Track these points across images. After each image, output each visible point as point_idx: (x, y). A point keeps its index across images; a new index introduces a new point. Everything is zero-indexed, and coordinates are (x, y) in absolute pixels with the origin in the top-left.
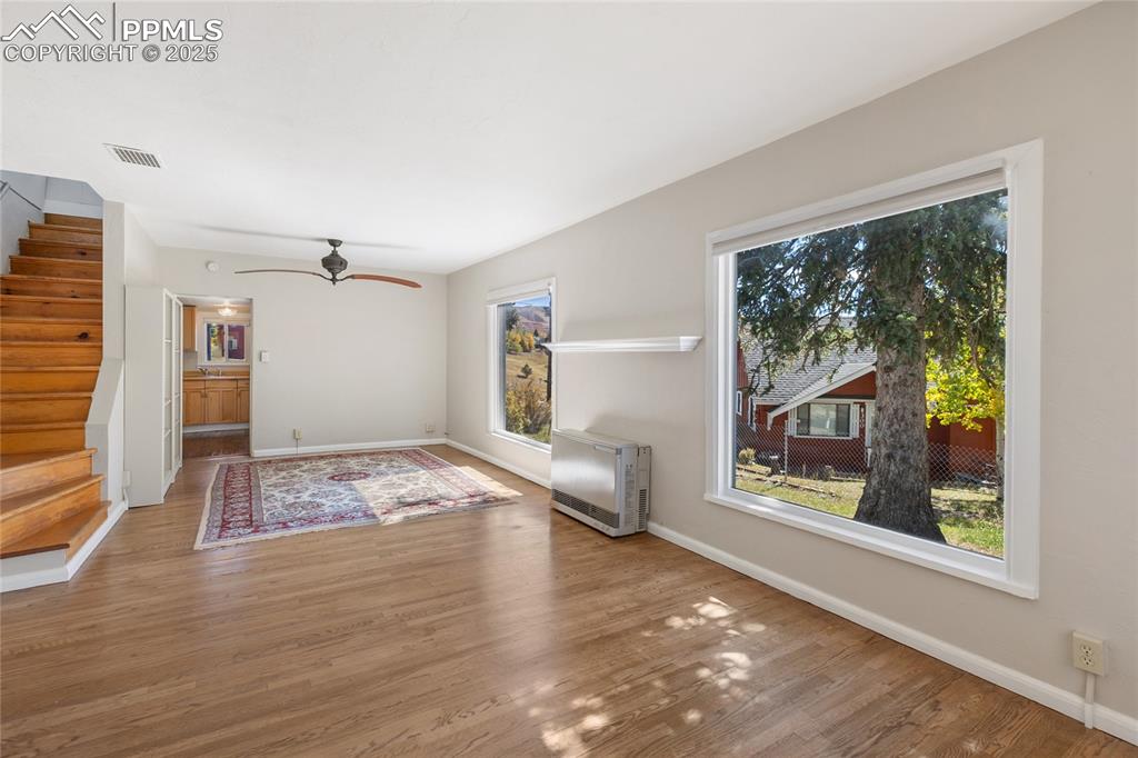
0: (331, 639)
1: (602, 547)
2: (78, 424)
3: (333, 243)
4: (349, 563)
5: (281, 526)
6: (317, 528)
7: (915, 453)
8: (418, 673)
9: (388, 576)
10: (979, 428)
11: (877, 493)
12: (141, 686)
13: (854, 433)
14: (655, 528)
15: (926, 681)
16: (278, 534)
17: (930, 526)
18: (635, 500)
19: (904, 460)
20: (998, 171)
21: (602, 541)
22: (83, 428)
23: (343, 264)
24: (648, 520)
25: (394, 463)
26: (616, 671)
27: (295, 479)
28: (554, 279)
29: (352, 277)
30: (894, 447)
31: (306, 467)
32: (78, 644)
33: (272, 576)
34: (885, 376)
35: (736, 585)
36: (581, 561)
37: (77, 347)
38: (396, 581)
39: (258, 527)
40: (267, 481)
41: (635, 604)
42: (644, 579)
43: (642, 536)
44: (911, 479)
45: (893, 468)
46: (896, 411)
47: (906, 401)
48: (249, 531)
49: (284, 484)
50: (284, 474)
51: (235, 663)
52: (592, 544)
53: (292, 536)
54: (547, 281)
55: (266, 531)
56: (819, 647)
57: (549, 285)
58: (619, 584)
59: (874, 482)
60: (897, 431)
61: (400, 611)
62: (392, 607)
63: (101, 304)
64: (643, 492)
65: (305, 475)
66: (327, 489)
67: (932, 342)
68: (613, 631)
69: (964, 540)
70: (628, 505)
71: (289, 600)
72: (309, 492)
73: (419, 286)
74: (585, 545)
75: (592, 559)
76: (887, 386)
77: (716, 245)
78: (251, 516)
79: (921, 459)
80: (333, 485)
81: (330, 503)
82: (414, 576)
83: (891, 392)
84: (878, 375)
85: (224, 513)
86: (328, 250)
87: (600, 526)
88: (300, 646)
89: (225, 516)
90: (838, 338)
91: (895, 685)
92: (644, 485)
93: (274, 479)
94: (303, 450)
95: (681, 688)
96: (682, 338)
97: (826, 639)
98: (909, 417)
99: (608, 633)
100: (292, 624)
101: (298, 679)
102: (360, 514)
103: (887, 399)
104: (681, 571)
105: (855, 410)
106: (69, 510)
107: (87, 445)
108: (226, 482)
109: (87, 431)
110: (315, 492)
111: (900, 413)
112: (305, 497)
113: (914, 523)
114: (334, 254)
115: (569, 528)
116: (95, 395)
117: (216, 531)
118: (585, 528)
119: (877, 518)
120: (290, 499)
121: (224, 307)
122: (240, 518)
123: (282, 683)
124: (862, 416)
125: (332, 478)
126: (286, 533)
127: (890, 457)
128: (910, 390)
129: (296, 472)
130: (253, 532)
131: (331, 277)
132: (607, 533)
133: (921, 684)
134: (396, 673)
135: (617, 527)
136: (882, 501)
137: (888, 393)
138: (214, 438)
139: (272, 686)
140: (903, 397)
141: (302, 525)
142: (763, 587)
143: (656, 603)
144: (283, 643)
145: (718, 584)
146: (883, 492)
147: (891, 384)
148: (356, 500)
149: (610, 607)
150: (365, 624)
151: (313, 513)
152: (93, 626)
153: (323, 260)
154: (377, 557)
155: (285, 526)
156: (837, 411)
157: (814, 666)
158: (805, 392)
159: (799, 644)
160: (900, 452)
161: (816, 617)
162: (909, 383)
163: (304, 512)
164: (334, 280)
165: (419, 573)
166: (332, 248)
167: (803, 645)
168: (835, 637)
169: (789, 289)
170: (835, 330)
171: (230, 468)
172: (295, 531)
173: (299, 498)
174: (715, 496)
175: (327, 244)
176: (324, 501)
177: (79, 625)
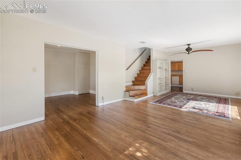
3: (188, 45)
23: (191, 49)
29: (193, 52)
39: (161, 103)
50: (181, 96)
73: (213, 51)
78: (163, 101)
94: (194, 93)
109: (145, 83)
114: (189, 47)
117: (155, 101)
125: (188, 99)
131: (188, 53)
153: (186, 49)
163: (171, 103)
166: (188, 46)
173: (175, 101)
175: (187, 45)
176: (178, 102)
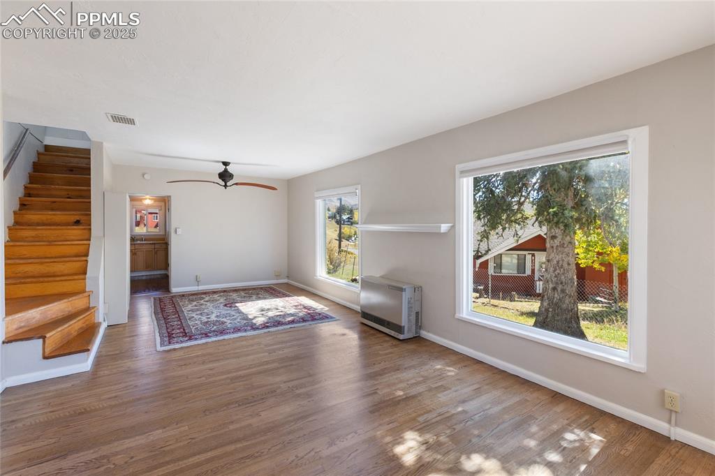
0: (255, 401)
1: (395, 346)
2: (82, 277)
3: (225, 164)
4: (252, 357)
5: (204, 335)
6: (226, 337)
7: (569, 286)
8: (310, 419)
9: (275, 365)
10: (603, 269)
11: (547, 310)
12: (157, 429)
13: (528, 272)
14: (425, 334)
15: (587, 417)
16: (204, 341)
17: (578, 330)
18: (413, 318)
19: (563, 291)
20: (625, 142)
21: (395, 342)
22: (85, 279)
23: (231, 176)
24: (420, 329)
25: (260, 296)
26: (419, 416)
27: (203, 307)
28: (360, 186)
29: (236, 184)
30: (557, 283)
31: (207, 299)
32: (111, 407)
33: (211, 365)
34: (552, 242)
35: (476, 367)
36: (386, 354)
37: (74, 229)
38: (282, 367)
39: (190, 337)
40: (187, 308)
41: (422, 379)
42: (424, 364)
43: (417, 339)
44: (567, 301)
45: (556, 295)
46: (558, 262)
47: (563, 256)
48: (186, 339)
49: (198, 310)
50: (195, 303)
51: (206, 415)
52: (390, 344)
53: (213, 342)
54: (355, 187)
55: (196, 339)
56: (527, 401)
57: (356, 189)
58: (410, 368)
59: (545, 304)
60: (559, 274)
61: (291, 384)
62: (285, 382)
63: (90, 202)
64: (417, 313)
65: (208, 304)
66: (224, 312)
67: (578, 220)
68: (413, 394)
69: (596, 337)
70: (409, 320)
71: (223, 380)
72: (214, 315)
73: (276, 189)
74: (386, 345)
75: (391, 353)
76: (552, 247)
77: (462, 172)
78: (184, 330)
79: (572, 290)
80: (227, 310)
81: (229, 321)
82: (292, 365)
83: (555, 251)
84: (548, 241)
85: (167, 328)
86: (222, 168)
87: (392, 333)
88: (239, 405)
89: (169, 330)
90: (522, 217)
91: (570, 420)
92: (417, 309)
93: (190, 307)
94: (202, 288)
95: (456, 424)
96: (442, 225)
97: (531, 396)
98: (565, 265)
99: (411, 395)
100: (230, 393)
101: (243, 424)
102: (249, 328)
103: (553, 255)
104: (444, 359)
105: (529, 258)
106: (81, 328)
107: (87, 290)
108: (161, 309)
109: (87, 280)
110: (218, 314)
111: (561, 262)
112: (213, 318)
113: (569, 328)
114: (226, 170)
115: (373, 335)
116: (90, 258)
117: (166, 339)
118: (383, 335)
119: (548, 325)
120: (204, 319)
121: (146, 199)
122: (178, 331)
123: (238, 426)
124: (533, 262)
125: (225, 305)
126: (209, 340)
127: (554, 289)
128: (566, 250)
129: (202, 302)
130: (189, 340)
131: (224, 184)
132: (398, 337)
133: (584, 419)
134: (298, 419)
135: (404, 334)
136: (550, 315)
137: (553, 251)
138: (142, 280)
139: (231, 427)
140: (562, 254)
141: (216, 335)
142: (491, 368)
143: (432, 378)
144: (229, 404)
145: (465, 366)
146: (551, 310)
147: (555, 245)
148: (244, 319)
149: (408, 380)
150: (272, 392)
151: (221, 327)
152: (116, 397)
153: (219, 174)
154: (267, 354)
155: (206, 335)
156: (518, 259)
157: (525, 411)
158: (498, 247)
159: (516, 399)
160: (560, 286)
161: (523, 384)
162: (565, 246)
163: (215, 327)
164: (226, 186)
165: (294, 363)
166: (224, 167)
167: (518, 400)
168: (535, 395)
169: (494, 189)
170: (520, 213)
171: (160, 300)
172: (214, 339)
173: (209, 318)
174: (461, 315)
175: (222, 164)
176: (224, 320)
177: (108, 396)
